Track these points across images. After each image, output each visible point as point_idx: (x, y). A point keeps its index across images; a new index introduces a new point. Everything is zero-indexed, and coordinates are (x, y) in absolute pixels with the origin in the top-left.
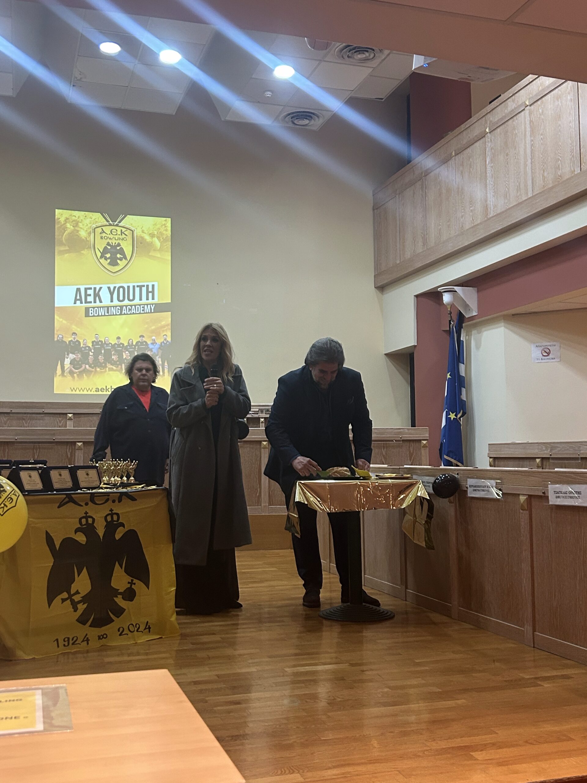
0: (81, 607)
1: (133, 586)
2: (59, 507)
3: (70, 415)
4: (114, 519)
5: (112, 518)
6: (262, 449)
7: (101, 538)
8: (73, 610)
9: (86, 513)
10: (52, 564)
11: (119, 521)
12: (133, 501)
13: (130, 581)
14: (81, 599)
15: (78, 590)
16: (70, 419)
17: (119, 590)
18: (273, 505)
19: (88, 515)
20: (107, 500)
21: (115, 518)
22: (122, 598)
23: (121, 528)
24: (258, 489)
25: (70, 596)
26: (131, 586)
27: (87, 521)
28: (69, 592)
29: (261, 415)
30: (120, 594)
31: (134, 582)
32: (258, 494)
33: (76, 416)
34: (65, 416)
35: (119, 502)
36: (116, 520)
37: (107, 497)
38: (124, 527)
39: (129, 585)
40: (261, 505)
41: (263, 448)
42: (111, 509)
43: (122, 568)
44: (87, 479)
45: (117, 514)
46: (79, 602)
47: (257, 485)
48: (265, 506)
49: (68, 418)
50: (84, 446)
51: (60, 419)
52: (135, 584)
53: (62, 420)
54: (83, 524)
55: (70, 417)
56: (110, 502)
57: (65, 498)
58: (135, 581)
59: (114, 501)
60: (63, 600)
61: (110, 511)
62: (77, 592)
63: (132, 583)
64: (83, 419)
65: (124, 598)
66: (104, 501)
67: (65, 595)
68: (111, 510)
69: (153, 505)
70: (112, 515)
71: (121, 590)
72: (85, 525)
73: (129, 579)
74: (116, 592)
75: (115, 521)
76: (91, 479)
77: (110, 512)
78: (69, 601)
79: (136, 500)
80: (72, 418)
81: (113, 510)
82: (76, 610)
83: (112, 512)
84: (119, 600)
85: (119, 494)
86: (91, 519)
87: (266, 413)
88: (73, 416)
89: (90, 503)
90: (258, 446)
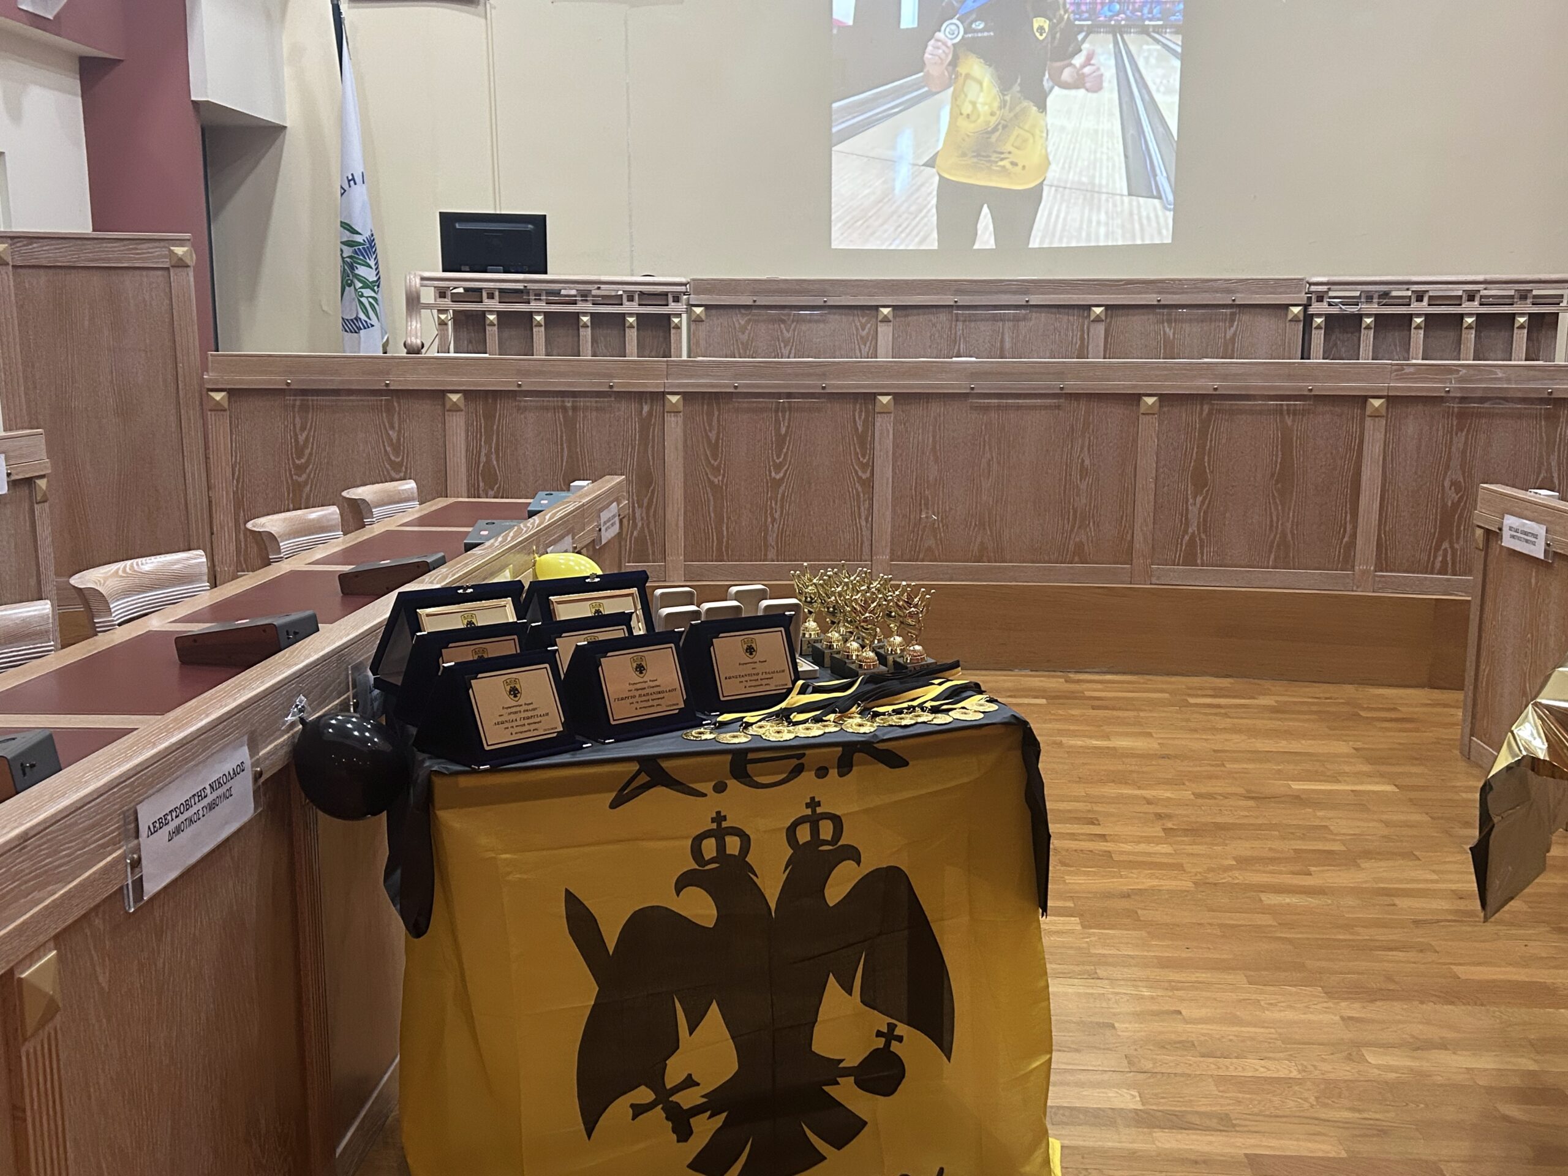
0: (705, 1128)
1: (895, 1046)
2: (614, 805)
3: (885, 311)
4: (822, 837)
5: (815, 831)
6: (1368, 419)
7: (773, 906)
8: (675, 1137)
9: (719, 818)
10: (593, 1003)
11: (840, 843)
12: (892, 766)
13: (885, 1030)
14: (705, 1100)
15: (690, 1075)
16: (886, 320)
17: (841, 1061)
18: (1387, 571)
19: (724, 824)
20: (798, 770)
21: (826, 830)
22: (856, 1083)
23: (848, 866)
24: (1349, 527)
25: (663, 1096)
26: (888, 1044)
27: (721, 847)
28: (656, 1080)
29: (1365, 308)
30: (847, 1072)
31: (897, 1032)
32: (1346, 539)
33: (899, 313)
34: (874, 312)
35: (841, 775)
36: (829, 838)
37: (795, 762)
38: (859, 863)
39: (880, 1043)
40: (1353, 568)
41: (1369, 416)
42: (813, 799)
43: (849, 992)
44: (748, 669)
45: (837, 820)
46: (697, 1110)
47: (1346, 516)
48: (1363, 572)
49: (880, 317)
50: (895, 404)
51: (864, 320)
52: (900, 1039)
53: (868, 322)
54: (707, 858)
55: (885, 316)
56: (808, 776)
57: (638, 773)
58: (902, 1029)
59: (822, 772)
60: (638, 1110)
61: (808, 806)
62: (689, 1082)
63: (890, 1035)
64: (914, 319)
65: (860, 1084)
66: (784, 776)
67: (644, 1094)
68: (813, 804)
69: (965, 780)
70: (814, 821)
71: (852, 1060)
72: (712, 861)
73: (882, 1022)
74: (833, 1070)
75: (826, 842)
76: (760, 668)
77: (809, 812)
78: (659, 1111)
79: (906, 764)
80: (891, 317)
81: (819, 804)
82: (683, 1132)
83: (814, 811)
84: (846, 1092)
85: (840, 749)
86: (737, 839)
87: (1379, 304)
88: (891, 313)
89: (732, 783)
90: (1357, 411)
